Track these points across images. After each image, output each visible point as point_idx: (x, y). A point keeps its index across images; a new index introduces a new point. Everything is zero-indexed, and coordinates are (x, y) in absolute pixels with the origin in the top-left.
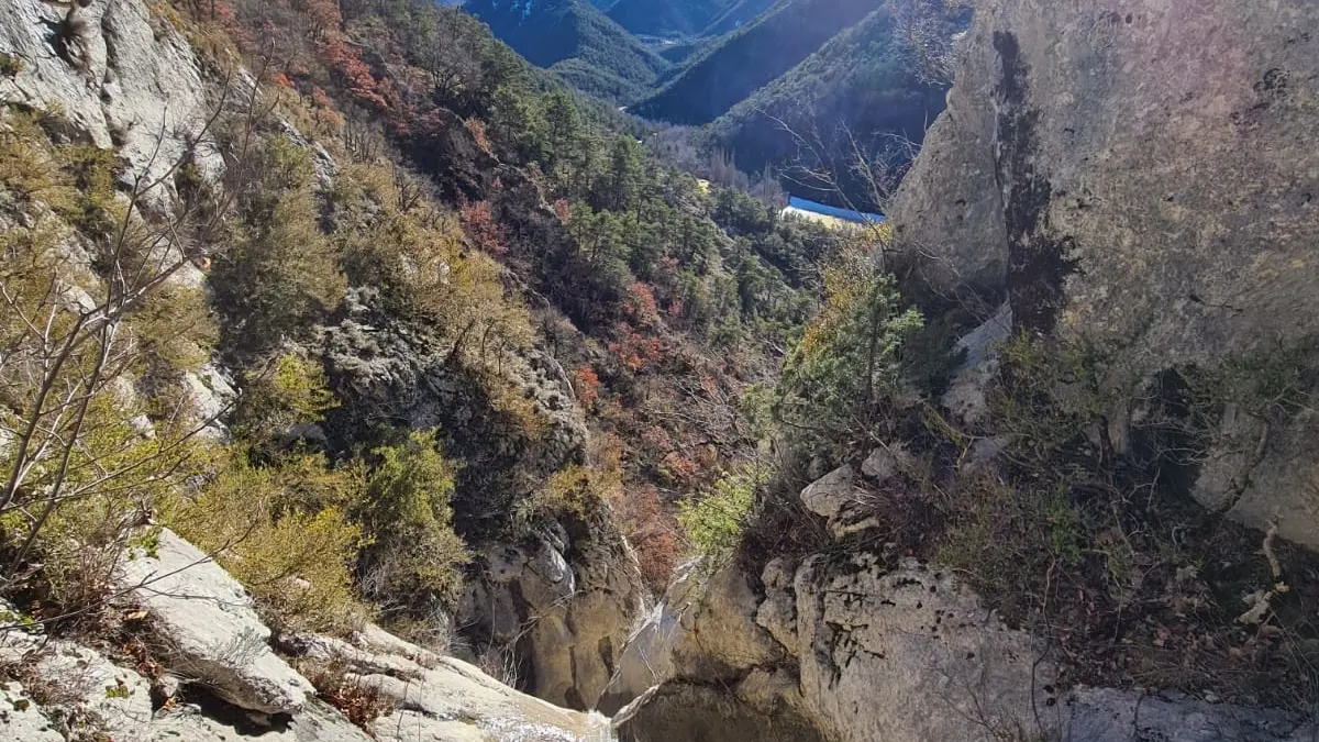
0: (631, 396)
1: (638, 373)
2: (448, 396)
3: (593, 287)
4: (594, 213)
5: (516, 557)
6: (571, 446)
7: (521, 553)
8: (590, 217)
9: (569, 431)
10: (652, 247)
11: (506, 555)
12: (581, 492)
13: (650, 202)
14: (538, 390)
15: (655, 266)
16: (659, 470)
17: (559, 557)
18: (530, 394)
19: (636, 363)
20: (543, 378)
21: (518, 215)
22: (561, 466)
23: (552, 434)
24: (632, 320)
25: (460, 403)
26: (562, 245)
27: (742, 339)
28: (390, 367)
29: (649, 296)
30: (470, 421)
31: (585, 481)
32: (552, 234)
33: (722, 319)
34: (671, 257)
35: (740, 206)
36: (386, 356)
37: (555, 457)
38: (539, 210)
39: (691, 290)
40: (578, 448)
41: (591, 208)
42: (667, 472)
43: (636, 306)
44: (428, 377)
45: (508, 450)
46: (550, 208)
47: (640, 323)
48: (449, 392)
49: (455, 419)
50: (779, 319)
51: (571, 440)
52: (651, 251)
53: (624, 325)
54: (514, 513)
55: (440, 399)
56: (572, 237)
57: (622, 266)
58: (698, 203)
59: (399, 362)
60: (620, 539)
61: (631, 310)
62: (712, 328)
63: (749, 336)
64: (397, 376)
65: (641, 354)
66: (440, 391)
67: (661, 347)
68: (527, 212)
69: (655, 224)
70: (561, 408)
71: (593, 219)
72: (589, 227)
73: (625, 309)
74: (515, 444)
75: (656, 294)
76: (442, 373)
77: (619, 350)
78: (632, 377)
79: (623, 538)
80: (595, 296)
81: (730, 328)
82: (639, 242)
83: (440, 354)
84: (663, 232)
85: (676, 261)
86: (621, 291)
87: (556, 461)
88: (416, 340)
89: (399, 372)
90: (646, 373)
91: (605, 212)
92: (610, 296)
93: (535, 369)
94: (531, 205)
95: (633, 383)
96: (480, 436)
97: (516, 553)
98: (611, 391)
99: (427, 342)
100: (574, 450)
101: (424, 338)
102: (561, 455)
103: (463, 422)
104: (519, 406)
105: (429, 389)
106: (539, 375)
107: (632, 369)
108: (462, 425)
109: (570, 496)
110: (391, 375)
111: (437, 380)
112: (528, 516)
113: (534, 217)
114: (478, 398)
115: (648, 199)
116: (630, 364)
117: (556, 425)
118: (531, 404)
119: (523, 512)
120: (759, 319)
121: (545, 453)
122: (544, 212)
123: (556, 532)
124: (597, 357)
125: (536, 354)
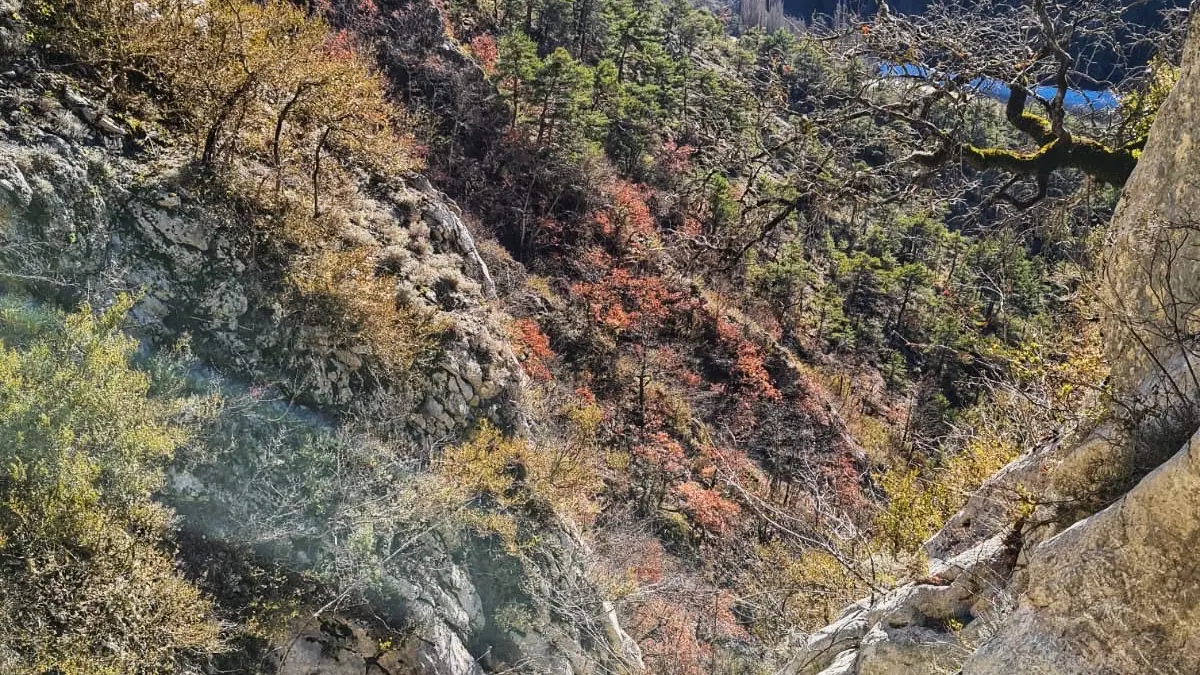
0: (610, 381)
1: (624, 339)
2: (188, 257)
3: (540, 187)
4: (542, 54)
5: (348, 642)
6: (487, 391)
7: (359, 631)
8: (532, 64)
9: (483, 356)
10: (644, 122)
11: (325, 637)
12: (509, 494)
13: (640, 48)
14: (410, 264)
15: (649, 158)
16: (665, 514)
17: (456, 644)
18: (391, 268)
19: (619, 319)
20: (422, 241)
21: (405, 57)
22: (464, 433)
23: (439, 357)
24: (613, 246)
25: (219, 274)
26: (485, 114)
27: (808, 289)
28: (28, 163)
29: (639, 206)
30: (242, 319)
31: (518, 471)
32: (465, 95)
33: (771, 252)
34: (680, 143)
35: (798, 62)
36: (23, 142)
37: (446, 411)
38: (441, 51)
39: (715, 200)
40: (504, 396)
41: (535, 44)
42: (679, 518)
43: (619, 222)
44: (137, 208)
45: (336, 389)
46: (464, 51)
47: (625, 252)
48: (191, 248)
49: (207, 315)
50: (874, 253)
51: (485, 378)
52: (643, 131)
53: (596, 253)
54: (344, 534)
55: (168, 261)
56: (501, 97)
57: (594, 151)
58: (723, 60)
59: (56, 158)
60: (600, 610)
61: (608, 229)
62: (754, 270)
63: (821, 283)
64: (46, 186)
65: (629, 303)
66: (169, 243)
67: (665, 295)
68: (422, 55)
69: (650, 87)
70: (464, 307)
71: (540, 65)
72: (532, 77)
73: (599, 226)
74: (352, 376)
75: (653, 205)
76: (172, 201)
77: (588, 296)
78: (613, 346)
79: (607, 606)
80: (543, 203)
81: (787, 267)
82: (621, 111)
83: (172, 162)
84: (664, 101)
85: (688, 149)
86: (590, 195)
87: (450, 423)
88: (109, 122)
89: (56, 180)
90: (638, 340)
91: (562, 53)
92: (572, 204)
93: (405, 224)
94: (429, 43)
95: (614, 355)
96: (266, 353)
97: (347, 632)
98: (576, 369)
99: (141, 134)
100: (494, 400)
101: (133, 122)
102: (463, 408)
103: (226, 318)
104: (363, 292)
105: (139, 235)
106: (413, 237)
107: (611, 332)
108: (225, 327)
109: (483, 499)
110: (32, 183)
111: (161, 216)
112: (380, 540)
113: (434, 64)
114: (263, 267)
115: (636, 42)
116: (610, 321)
117: (449, 336)
118: (390, 290)
119: (364, 532)
120: (836, 254)
121: (424, 401)
122: (453, 57)
123: (450, 587)
124: (551, 309)
125: (409, 195)
